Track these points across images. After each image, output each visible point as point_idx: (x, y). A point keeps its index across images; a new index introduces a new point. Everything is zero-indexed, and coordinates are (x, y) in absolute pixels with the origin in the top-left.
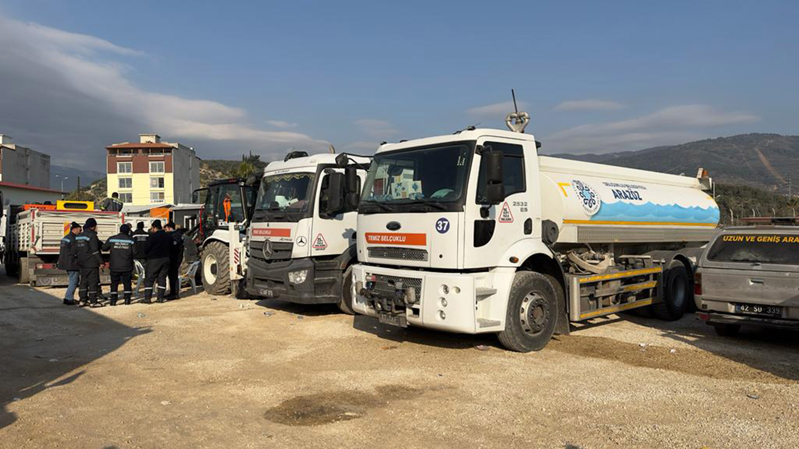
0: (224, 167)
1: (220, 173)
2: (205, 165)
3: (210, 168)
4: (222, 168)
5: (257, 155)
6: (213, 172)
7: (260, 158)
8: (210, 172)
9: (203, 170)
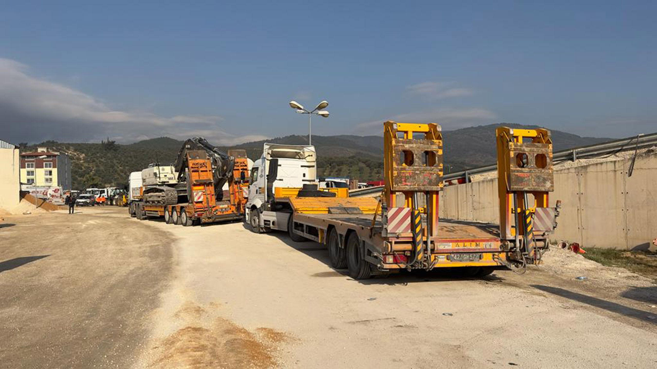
0: (87, 150)
1: (84, 155)
2: (71, 147)
3: (75, 150)
4: (85, 150)
5: (113, 140)
6: (78, 154)
7: (115, 143)
8: (75, 154)
9: (70, 152)
